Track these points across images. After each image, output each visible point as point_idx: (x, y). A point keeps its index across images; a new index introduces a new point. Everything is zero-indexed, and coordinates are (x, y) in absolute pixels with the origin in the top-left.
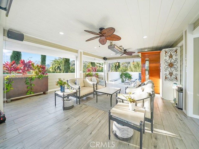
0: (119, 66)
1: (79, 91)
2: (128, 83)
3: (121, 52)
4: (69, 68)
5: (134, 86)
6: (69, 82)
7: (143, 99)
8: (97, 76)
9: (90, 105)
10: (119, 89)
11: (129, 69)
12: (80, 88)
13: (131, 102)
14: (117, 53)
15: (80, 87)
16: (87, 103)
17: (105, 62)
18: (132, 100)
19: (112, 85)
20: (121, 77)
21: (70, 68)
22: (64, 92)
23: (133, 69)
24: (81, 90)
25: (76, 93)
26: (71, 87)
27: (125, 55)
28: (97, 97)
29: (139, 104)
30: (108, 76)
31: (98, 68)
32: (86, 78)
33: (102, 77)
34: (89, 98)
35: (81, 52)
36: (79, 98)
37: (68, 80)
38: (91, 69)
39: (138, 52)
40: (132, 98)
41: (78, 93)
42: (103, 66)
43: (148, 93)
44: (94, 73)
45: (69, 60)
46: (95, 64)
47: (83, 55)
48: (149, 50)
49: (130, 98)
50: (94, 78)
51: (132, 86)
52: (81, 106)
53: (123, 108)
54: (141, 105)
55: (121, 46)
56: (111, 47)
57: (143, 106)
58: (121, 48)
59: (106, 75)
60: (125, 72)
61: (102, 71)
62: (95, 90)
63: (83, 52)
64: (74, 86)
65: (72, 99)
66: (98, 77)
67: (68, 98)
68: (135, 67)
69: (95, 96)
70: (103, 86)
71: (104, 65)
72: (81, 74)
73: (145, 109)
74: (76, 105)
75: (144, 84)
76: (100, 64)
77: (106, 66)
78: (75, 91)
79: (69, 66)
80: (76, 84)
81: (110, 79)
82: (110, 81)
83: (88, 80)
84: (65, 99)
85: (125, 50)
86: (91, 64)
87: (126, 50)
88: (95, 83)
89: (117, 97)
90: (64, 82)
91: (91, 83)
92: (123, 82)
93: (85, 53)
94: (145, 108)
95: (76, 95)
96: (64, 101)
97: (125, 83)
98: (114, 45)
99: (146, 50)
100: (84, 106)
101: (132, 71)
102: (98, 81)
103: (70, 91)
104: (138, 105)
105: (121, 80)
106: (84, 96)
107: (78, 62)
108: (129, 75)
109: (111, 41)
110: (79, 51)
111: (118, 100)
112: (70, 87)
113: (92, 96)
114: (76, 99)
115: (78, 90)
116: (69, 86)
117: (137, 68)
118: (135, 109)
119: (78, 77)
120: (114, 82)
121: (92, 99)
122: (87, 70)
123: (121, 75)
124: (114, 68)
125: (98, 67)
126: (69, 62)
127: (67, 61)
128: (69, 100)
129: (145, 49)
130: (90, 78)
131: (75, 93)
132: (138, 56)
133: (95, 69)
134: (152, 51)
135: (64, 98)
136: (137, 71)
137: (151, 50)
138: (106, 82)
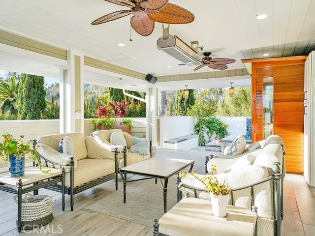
0: (191, 101)
1: (72, 172)
2: (215, 146)
3: (196, 59)
4: (43, 106)
5: (231, 153)
6: (38, 144)
7: (252, 186)
8: (128, 129)
9: (104, 211)
10: (189, 162)
11: (220, 108)
12: (72, 163)
13: (216, 194)
14: (184, 61)
15: (72, 158)
16: (96, 206)
17: (150, 90)
18: (221, 187)
19: (172, 153)
20: (198, 131)
21: (45, 105)
22: (21, 174)
23: (232, 108)
24: (75, 166)
25: (61, 177)
26: (46, 161)
27: (206, 69)
28: (125, 187)
29: (242, 201)
30: (158, 128)
31: (132, 105)
32: (94, 133)
33: (142, 130)
34: (100, 190)
35: (77, 59)
36: (70, 191)
37: (35, 141)
38: (109, 108)
39: (244, 61)
40: (221, 183)
41: (68, 177)
42: (146, 101)
43: (264, 168)
44: (119, 120)
45: (41, 80)
46: (122, 95)
47: (83, 67)
48: (275, 54)
49: (213, 181)
50: (118, 134)
51: (225, 154)
52: (77, 216)
53: (194, 212)
54: (246, 202)
55: (196, 42)
56: (166, 43)
57: (252, 203)
58: (194, 46)
59: (154, 125)
60: (207, 118)
61: (142, 113)
62: (120, 167)
63: (85, 57)
64: (55, 157)
65: (46, 196)
66: (132, 130)
67: (36, 193)
68: (237, 104)
69: (121, 185)
70: (144, 155)
71: (147, 96)
72: (77, 122)
73: (256, 211)
74: (63, 212)
75: (257, 146)
76: (137, 94)
77: (153, 99)
78: (57, 171)
79: (44, 100)
80: (60, 150)
81: (164, 138)
82: (165, 142)
83: (98, 139)
84: (23, 196)
85: (207, 54)
86: (112, 94)
87: (210, 53)
88: (120, 148)
89: (181, 184)
90: (22, 145)
91: (109, 148)
92: (202, 143)
93: (89, 62)
94: (256, 209)
95: (60, 183)
96: (20, 202)
97: (209, 148)
98: (175, 37)
99: (266, 55)
100: (84, 216)
101: (228, 113)
102: (131, 143)
103: (41, 173)
104: (238, 203)
105: (196, 140)
106: (85, 186)
107: (68, 87)
108: (220, 124)
109: (166, 26)
110: (73, 53)
111: (183, 192)
112: (42, 161)
113: (109, 185)
114: (61, 194)
115: (67, 169)
116: (39, 156)
117: (243, 106)
118: (227, 214)
119: (69, 131)
120: (176, 144)
121: (112, 193)
122: (98, 111)
123: (198, 126)
124: (177, 105)
125: (132, 102)
126: (42, 88)
127: (36, 84)
128: (38, 200)
129: (263, 50)
130: (105, 132)
131: (58, 176)
132: (243, 72)
133: (122, 109)
134: (283, 56)
135: (20, 192)
136: (241, 115)
137: (280, 54)
138: (155, 144)
